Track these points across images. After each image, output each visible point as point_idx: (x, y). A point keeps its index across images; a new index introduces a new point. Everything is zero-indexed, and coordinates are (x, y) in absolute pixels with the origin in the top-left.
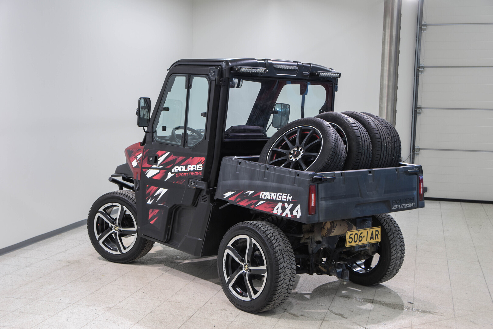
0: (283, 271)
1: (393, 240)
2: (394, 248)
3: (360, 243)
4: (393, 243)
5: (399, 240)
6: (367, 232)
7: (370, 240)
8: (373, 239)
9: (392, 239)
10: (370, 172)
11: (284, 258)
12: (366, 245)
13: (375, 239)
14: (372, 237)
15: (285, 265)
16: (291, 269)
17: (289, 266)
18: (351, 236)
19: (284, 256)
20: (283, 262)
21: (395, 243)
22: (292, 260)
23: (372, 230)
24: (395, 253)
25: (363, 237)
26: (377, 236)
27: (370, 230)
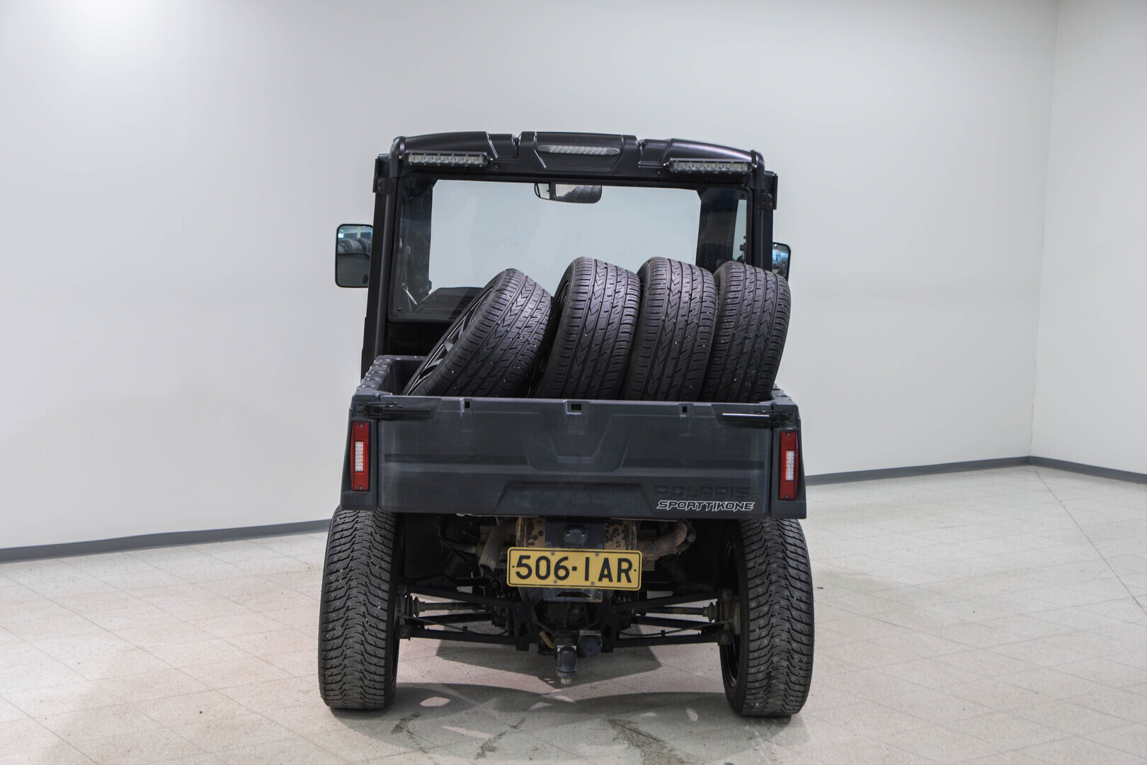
0: (342, 618)
1: (763, 600)
2: (762, 622)
3: (560, 583)
4: (761, 608)
5: (784, 603)
6: (587, 560)
7: (600, 580)
8: (611, 580)
9: (758, 596)
10: (576, 407)
11: (349, 588)
12: (588, 591)
13: (619, 580)
14: (606, 573)
15: (349, 603)
16: (366, 615)
17: (363, 609)
18: (524, 561)
19: (353, 583)
20: (344, 596)
21: (765, 609)
22: (375, 595)
23: (603, 556)
24: (764, 633)
25: (570, 569)
26: (623, 575)
27: (597, 555)
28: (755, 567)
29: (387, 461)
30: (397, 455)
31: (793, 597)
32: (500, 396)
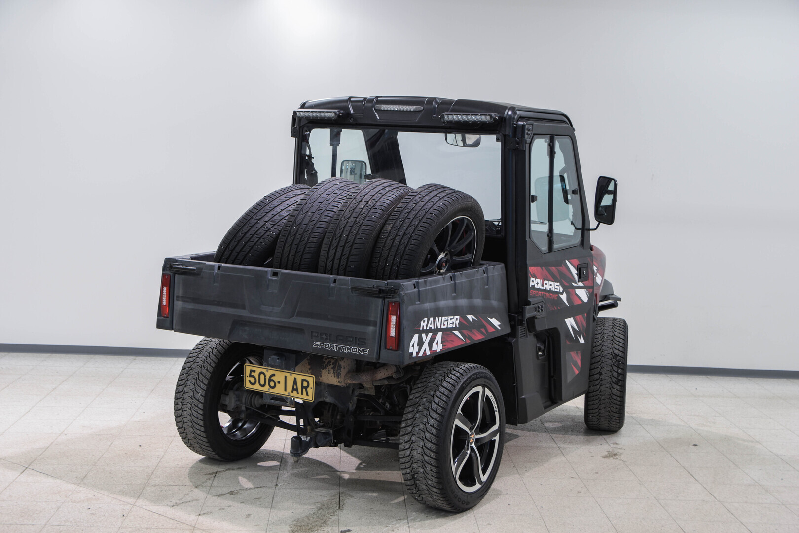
0: (181, 397)
1: (409, 422)
2: (406, 438)
3: (272, 390)
4: (407, 428)
5: (422, 426)
6: (285, 377)
7: (292, 392)
8: (298, 393)
9: (407, 420)
10: (275, 274)
11: (187, 380)
12: (286, 398)
13: (302, 394)
14: (295, 388)
15: (185, 389)
16: (193, 398)
17: (191, 394)
18: (253, 374)
19: (190, 377)
20: (184, 384)
21: (410, 429)
22: (199, 386)
23: (294, 376)
24: (407, 446)
25: (276, 382)
26: (304, 390)
27: (291, 375)
28: (413, 399)
29: (177, 300)
30: (181, 296)
31: (429, 424)
32: (248, 265)
